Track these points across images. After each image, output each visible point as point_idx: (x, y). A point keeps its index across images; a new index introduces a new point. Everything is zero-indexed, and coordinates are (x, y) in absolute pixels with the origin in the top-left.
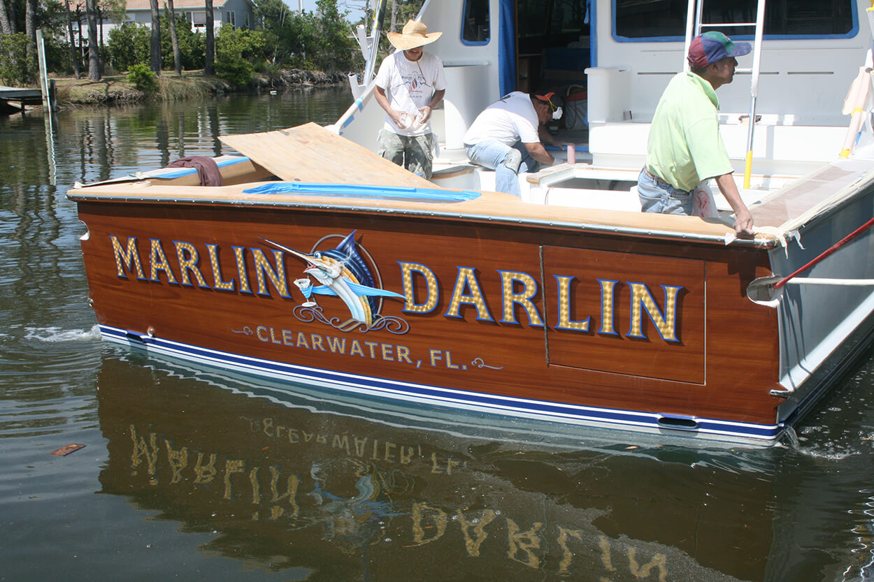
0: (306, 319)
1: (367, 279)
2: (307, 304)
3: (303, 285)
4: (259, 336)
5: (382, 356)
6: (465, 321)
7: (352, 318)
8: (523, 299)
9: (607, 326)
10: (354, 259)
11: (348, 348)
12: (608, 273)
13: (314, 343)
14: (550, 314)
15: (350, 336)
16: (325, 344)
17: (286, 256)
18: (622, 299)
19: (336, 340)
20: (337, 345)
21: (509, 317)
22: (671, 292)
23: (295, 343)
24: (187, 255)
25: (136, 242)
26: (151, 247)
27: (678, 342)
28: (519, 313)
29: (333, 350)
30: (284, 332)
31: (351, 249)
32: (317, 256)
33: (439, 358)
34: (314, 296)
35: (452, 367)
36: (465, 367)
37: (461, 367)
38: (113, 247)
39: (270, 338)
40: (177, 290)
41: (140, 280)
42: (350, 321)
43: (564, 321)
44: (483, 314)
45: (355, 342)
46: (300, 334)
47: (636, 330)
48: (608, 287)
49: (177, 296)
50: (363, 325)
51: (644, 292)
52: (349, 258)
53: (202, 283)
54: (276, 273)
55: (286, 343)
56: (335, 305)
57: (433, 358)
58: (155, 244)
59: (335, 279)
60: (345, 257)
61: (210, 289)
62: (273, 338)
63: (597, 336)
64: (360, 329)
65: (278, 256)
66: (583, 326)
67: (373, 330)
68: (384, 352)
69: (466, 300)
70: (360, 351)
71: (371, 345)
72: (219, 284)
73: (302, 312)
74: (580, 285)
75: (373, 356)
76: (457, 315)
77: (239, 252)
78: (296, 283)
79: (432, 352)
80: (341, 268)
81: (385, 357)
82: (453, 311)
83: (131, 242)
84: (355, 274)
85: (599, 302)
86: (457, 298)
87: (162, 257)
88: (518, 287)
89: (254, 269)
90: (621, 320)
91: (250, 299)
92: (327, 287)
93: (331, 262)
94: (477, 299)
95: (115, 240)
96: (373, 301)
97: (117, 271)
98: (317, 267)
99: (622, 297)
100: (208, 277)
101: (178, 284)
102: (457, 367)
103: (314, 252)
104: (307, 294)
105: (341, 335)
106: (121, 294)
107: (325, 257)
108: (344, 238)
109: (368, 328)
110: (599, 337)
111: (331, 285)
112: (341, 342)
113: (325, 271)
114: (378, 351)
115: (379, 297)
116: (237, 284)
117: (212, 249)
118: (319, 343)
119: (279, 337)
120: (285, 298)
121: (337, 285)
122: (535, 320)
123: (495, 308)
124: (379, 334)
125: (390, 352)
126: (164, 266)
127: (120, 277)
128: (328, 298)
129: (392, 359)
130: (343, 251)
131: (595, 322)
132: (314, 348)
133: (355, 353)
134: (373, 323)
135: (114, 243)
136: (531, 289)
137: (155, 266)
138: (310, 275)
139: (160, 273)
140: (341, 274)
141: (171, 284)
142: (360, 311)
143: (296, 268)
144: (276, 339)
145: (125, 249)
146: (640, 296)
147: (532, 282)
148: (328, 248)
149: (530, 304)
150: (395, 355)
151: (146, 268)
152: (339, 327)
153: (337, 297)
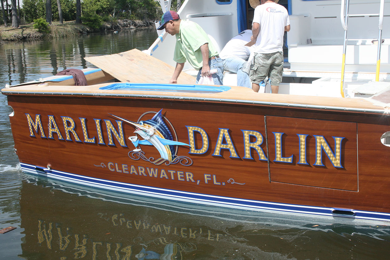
0: (135, 158)
1: (169, 136)
2: (136, 150)
3: (134, 139)
4: (110, 168)
5: (178, 178)
6: (224, 158)
7: (161, 157)
8: (256, 145)
9: (303, 159)
10: (162, 125)
11: (159, 174)
12: (302, 130)
13: (140, 172)
14: (271, 153)
15: (160, 167)
16: (146, 172)
17: (124, 124)
18: (311, 145)
19: (152, 170)
20: (153, 173)
21: (248, 155)
22: (338, 141)
23: (130, 171)
24: (69, 124)
25: (40, 117)
26: (48, 120)
27: (343, 169)
28: (253, 153)
29: (151, 175)
30: (123, 166)
31: (160, 119)
32: (141, 124)
33: (210, 179)
34: (139, 146)
35: (217, 184)
36: (224, 184)
37: (222, 184)
38: (27, 120)
39: (115, 169)
40: (63, 143)
41: (43, 138)
42: (160, 159)
43: (279, 157)
44: (234, 154)
45: (163, 171)
46: (132, 167)
47: (319, 162)
48: (303, 138)
49: (64, 147)
50: (167, 161)
51: (323, 140)
52: (158, 124)
53: (77, 139)
54: (118, 133)
55: (124, 172)
56: (151, 150)
57: (206, 179)
58: (51, 118)
59: (151, 136)
60: (156, 124)
61: (82, 143)
62: (117, 169)
63: (297, 166)
64: (165, 163)
65: (120, 124)
66: (290, 160)
67: (172, 164)
68: (179, 176)
69: (224, 146)
70: (165, 175)
71: (172, 172)
72: (87, 140)
73: (133, 154)
74: (287, 137)
75: (173, 178)
76: (219, 155)
77: (97, 122)
78: (130, 138)
79: (206, 176)
80: (155, 130)
81: (179, 179)
82: (217, 153)
83: (38, 117)
84: (162, 133)
85: (298, 147)
86: (219, 146)
87: (55, 125)
88: (253, 139)
89: (106, 131)
90: (310, 156)
91: (105, 148)
92: (147, 140)
93: (149, 127)
94: (230, 146)
95: (28, 116)
96: (172, 148)
97: (30, 133)
98: (141, 130)
99: (311, 144)
100: (81, 136)
101: (64, 140)
102: (219, 184)
103: (139, 121)
104: (136, 145)
105: (155, 167)
106: (31, 145)
107: (145, 124)
108: (156, 114)
109: (170, 163)
110: (298, 166)
111: (149, 140)
112: (155, 171)
113: (145, 132)
114: (176, 175)
115: (175, 146)
116: (97, 140)
117: (83, 120)
118: (143, 172)
119: (120, 168)
120: (123, 147)
121: (152, 140)
122: (263, 157)
123: (240, 150)
124: (176, 166)
125: (182, 176)
126: (56, 130)
127: (32, 137)
128: (148, 146)
129: (183, 180)
130: (156, 121)
131: (296, 157)
132: (140, 174)
133: (163, 177)
134: (172, 160)
135: (28, 117)
136: (260, 139)
137: (51, 130)
138: (137, 134)
139: (54, 134)
140: (154, 133)
141: (60, 140)
142: (165, 154)
143: (129, 130)
144: (119, 169)
145: (34, 121)
146: (321, 143)
147: (261, 136)
148: (147, 119)
149: (260, 148)
150: (185, 177)
151: (46, 131)
152: (154, 163)
153: (153, 146)
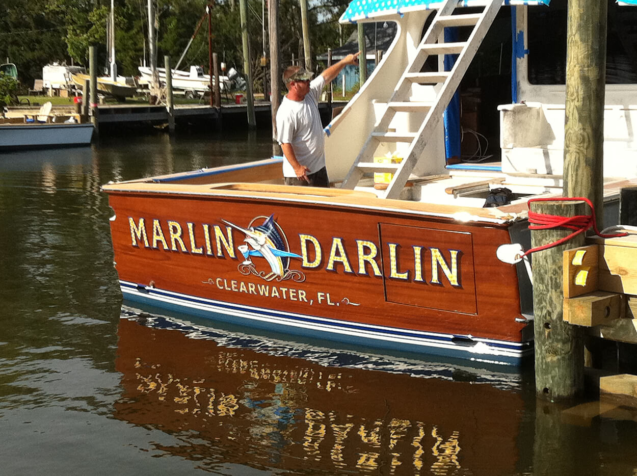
0: (246, 273)
1: (280, 246)
2: (246, 263)
3: (243, 249)
4: (218, 285)
5: (290, 297)
6: (337, 273)
7: (272, 272)
8: (370, 258)
9: (418, 277)
10: (273, 232)
11: (270, 293)
12: (418, 241)
13: (250, 289)
14: (385, 267)
15: (271, 284)
16: (257, 290)
17: (233, 230)
18: (426, 259)
19: (263, 286)
20: (264, 291)
21: (362, 271)
22: (454, 254)
23: (239, 290)
24: (175, 229)
25: (144, 222)
26: (153, 224)
27: (460, 287)
28: (368, 268)
29: (262, 293)
30: (233, 282)
31: (271, 225)
32: (251, 231)
33: (323, 298)
34: (251, 257)
35: (331, 304)
36: (338, 304)
37: (336, 304)
38: (129, 225)
39: (224, 286)
40: (168, 254)
41: (146, 248)
43: (394, 274)
44: (348, 269)
45: (274, 288)
46: (242, 284)
47: (435, 279)
48: (417, 250)
49: (169, 258)
50: (279, 277)
51: (439, 254)
52: (270, 231)
53: (184, 249)
54: (228, 242)
55: (234, 290)
56: (261, 262)
57: (320, 299)
58: (156, 223)
59: (262, 246)
61: (188, 253)
62: (226, 286)
63: (413, 283)
64: (277, 279)
65: (229, 230)
66: (404, 276)
67: (285, 280)
68: (291, 294)
69: (338, 259)
70: (277, 294)
71: (284, 290)
72: (194, 250)
73: (244, 268)
74: (402, 249)
75: (285, 298)
76: (332, 269)
77: (206, 227)
78: (239, 248)
79: (319, 294)
80: (266, 238)
81: (292, 299)
82: (330, 267)
83: (141, 221)
85: (413, 260)
86: (333, 258)
87: (160, 231)
88: (367, 250)
89: (215, 239)
90: (426, 273)
91: (212, 259)
92: (257, 251)
93: (259, 234)
94: (343, 259)
95: (131, 220)
96: (284, 260)
97: (132, 241)
98: (252, 238)
100: (188, 245)
101: (170, 250)
102: (333, 304)
103: (250, 227)
104: (246, 256)
105: (265, 283)
106: (133, 257)
107: (256, 231)
108: (267, 219)
109: (282, 278)
110: (414, 283)
111: (260, 250)
112: (266, 288)
113: (256, 240)
114: (287, 293)
115: (288, 257)
116: (205, 250)
117: (190, 225)
118: (253, 289)
119: (230, 286)
120: (232, 258)
122: (377, 272)
123: (354, 264)
124: (287, 282)
125: (295, 294)
126: (161, 238)
127: (134, 246)
128: (258, 258)
129: (296, 299)
130: (267, 227)
131: (411, 273)
132: (250, 292)
133: (275, 296)
134: (284, 275)
135: (130, 221)
136: (374, 252)
137: (155, 238)
138: (248, 243)
139: (159, 242)
140: (266, 243)
141: (165, 250)
142: (277, 267)
143: (239, 238)
144: (228, 287)
145: (137, 227)
146: (436, 256)
147: (375, 247)
149: (374, 261)
150: (297, 297)
151: (150, 239)
152: (265, 278)
153: (264, 258)
